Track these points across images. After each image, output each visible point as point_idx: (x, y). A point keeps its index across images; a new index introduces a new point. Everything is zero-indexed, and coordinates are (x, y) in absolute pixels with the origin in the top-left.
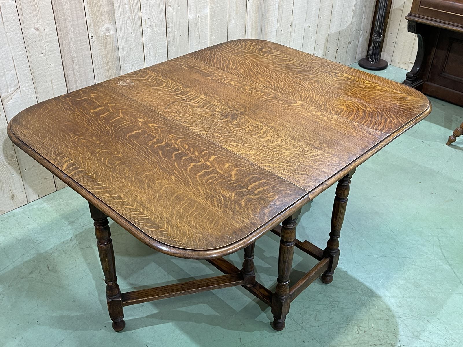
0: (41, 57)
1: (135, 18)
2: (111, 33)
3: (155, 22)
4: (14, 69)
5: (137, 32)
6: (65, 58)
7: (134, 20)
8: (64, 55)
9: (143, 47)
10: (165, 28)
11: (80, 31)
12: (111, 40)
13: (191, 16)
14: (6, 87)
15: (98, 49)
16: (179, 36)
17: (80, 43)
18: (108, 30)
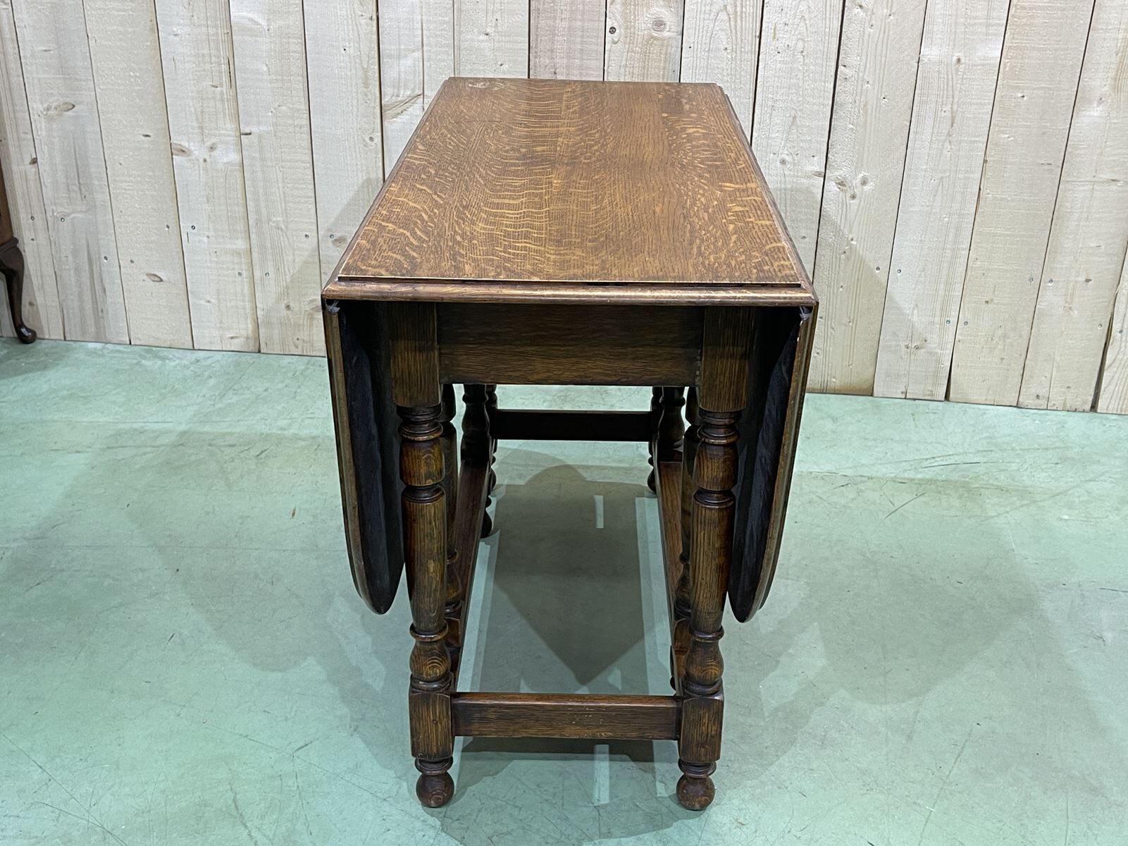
0: (482, 41)
1: (742, 12)
2: (666, 34)
3: (803, 40)
4: (421, 51)
5: (741, 52)
6: (537, 60)
7: (739, 18)
8: (536, 52)
9: (752, 95)
10: (834, 64)
11: (586, 8)
12: (664, 52)
13: (931, 52)
14: (396, 85)
15: (624, 63)
16: (878, 99)
17: (582, 37)
18: (659, 24)
